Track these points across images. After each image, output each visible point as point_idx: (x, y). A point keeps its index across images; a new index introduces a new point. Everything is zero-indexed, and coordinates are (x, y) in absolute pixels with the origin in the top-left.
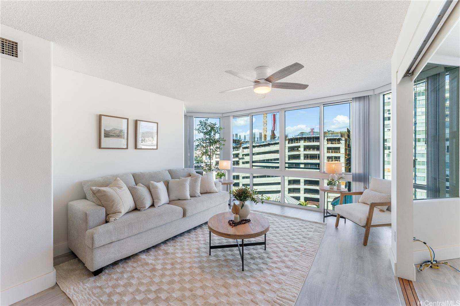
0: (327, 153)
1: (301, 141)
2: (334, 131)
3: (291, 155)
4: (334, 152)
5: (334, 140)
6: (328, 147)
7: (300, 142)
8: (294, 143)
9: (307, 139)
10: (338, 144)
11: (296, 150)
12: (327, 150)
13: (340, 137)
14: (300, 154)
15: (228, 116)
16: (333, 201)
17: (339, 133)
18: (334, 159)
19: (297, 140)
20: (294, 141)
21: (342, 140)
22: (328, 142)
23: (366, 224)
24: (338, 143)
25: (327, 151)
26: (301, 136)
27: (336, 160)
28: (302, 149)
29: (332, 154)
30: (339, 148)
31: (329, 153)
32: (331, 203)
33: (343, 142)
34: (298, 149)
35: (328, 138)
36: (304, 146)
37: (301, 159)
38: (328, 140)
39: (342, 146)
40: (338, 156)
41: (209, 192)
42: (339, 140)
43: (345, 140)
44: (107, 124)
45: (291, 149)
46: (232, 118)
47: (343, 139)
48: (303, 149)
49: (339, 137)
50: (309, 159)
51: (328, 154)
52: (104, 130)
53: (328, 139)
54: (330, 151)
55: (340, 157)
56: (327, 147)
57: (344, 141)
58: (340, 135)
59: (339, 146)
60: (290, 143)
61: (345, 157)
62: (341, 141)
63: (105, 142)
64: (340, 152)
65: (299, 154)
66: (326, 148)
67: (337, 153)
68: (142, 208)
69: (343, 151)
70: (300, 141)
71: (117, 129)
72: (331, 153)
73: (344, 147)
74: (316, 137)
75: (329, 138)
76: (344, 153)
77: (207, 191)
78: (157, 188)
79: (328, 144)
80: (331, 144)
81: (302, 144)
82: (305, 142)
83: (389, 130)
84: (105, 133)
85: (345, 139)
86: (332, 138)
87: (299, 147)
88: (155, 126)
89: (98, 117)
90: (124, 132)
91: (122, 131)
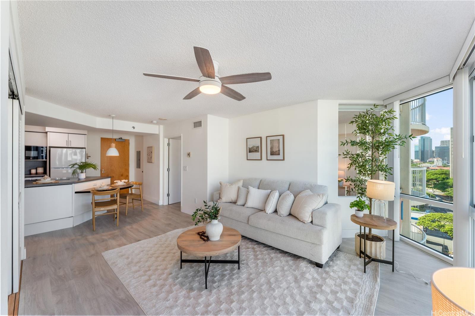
52: (249, 148)
78: (251, 192)
84: (249, 150)
88: (281, 138)
89: (246, 140)
90: (259, 148)
91: (258, 147)
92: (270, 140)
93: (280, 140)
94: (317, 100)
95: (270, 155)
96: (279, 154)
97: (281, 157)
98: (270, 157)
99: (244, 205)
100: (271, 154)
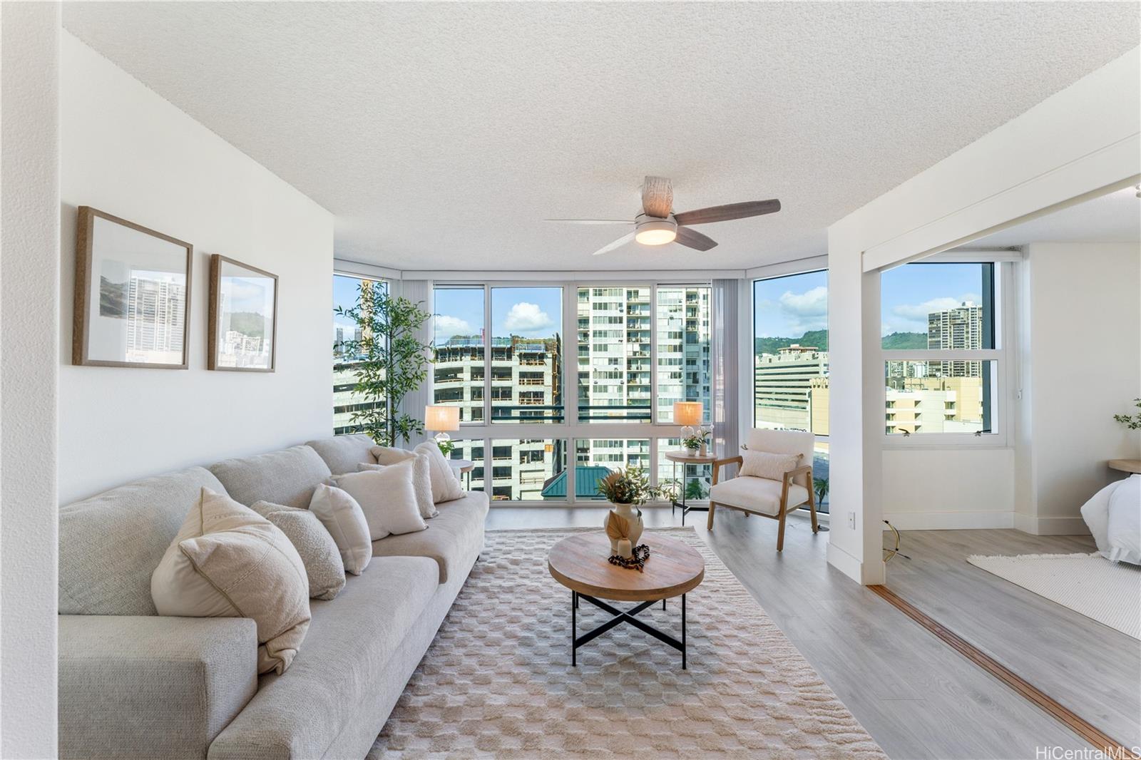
0: (520, 384)
1: (463, 358)
2: (523, 338)
3: (443, 390)
4: (533, 384)
5: (532, 356)
6: (521, 371)
7: (461, 360)
8: (449, 361)
9: (479, 353)
10: (541, 366)
11: (452, 378)
12: (518, 379)
13: (545, 352)
14: (462, 388)
16: (544, 488)
17: (542, 342)
18: (532, 398)
19: (455, 353)
20: (449, 357)
21: (547, 357)
22: (521, 361)
23: (780, 512)
24: (539, 364)
25: (520, 381)
26: (464, 346)
27: (537, 400)
28: (466, 375)
29: (528, 386)
30: (541, 375)
31: (524, 384)
32: (541, 492)
33: (549, 361)
34: (456, 375)
35: (521, 351)
36: (472, 368)
37: (464, 399)
38: (520, 356)
39: (547, 369)
40: (540, 390)
42: (542, 357)
43: (553, 358)
45: (442, 375)
46: (431, 286)
47: (550, 355)
48: (470, 374)
49: (542, 351)
50: (500, 398)
51: (522, 386)
53: (521, 354)
54: (525, 379)
55: (543, 392)
56: (520, 373)
57: (551, 360)
58: (543, 347)
59: (542, 371)
60: (439, 360)
61: (553, 394)
62: (545, 360)
64: (543, 383)
65: (462, 386)
66: (518, 374)
67: (538, 386)
68: (331, 587)
69: (548, 379)
70: (462, 355)
72: (528, 384)
73: (551, 371)
74: (498, 348)
75: (523, 351)
76: (551, 384)
79: (521, 364)
80: (527, 364)
81: (467, 363)
82: (473, 360)
83: (621, 341)
85: (553, 355)
86: (529, 351)
87: (461, 370)
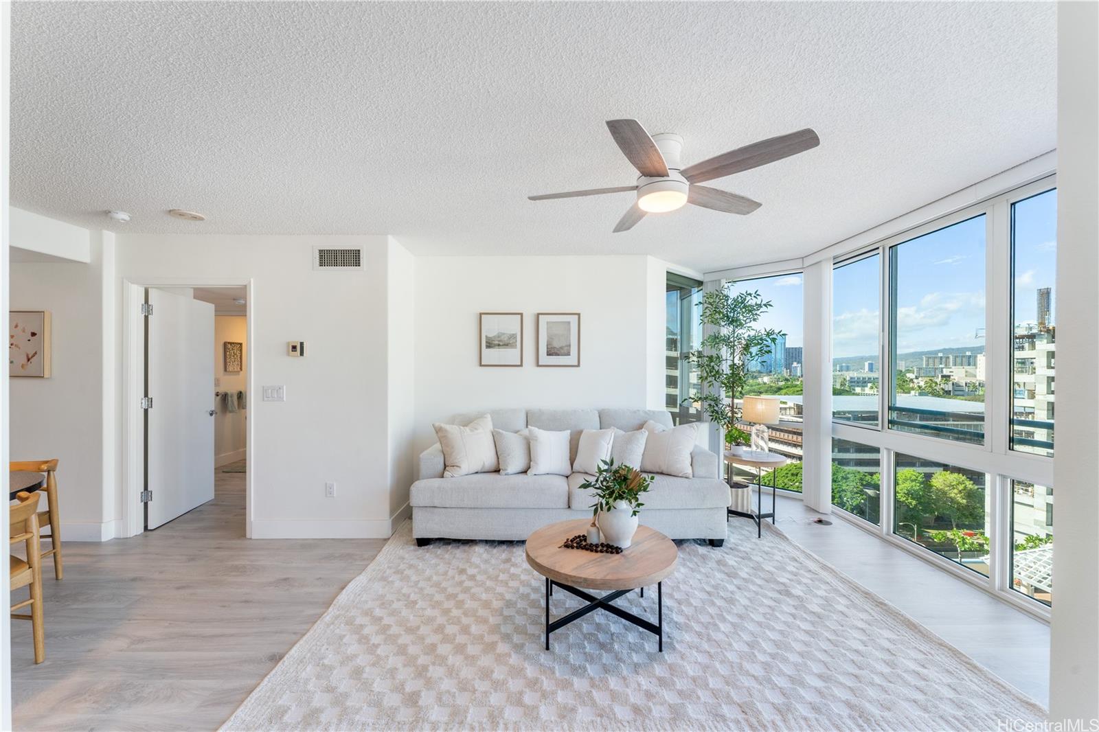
15: (818, 262)
41: (665, 472)
44: (493, 327)
52: (486, 337)
63: (491, 355)
71: (504, 334)
77: (660, 468)
78: (536, 440)
84: (486, 342)
88: (574, 319)
89: (479, 317)
90: (515, 338)
91: (513, 336)
92: (548, 323)
93: (572, 325)
94: (647, 254)
95: (546, 354)
96: (568, 354)
97: (571, 359)
98: (544, 359)
99: (525, 472)
100: (547, 352)
